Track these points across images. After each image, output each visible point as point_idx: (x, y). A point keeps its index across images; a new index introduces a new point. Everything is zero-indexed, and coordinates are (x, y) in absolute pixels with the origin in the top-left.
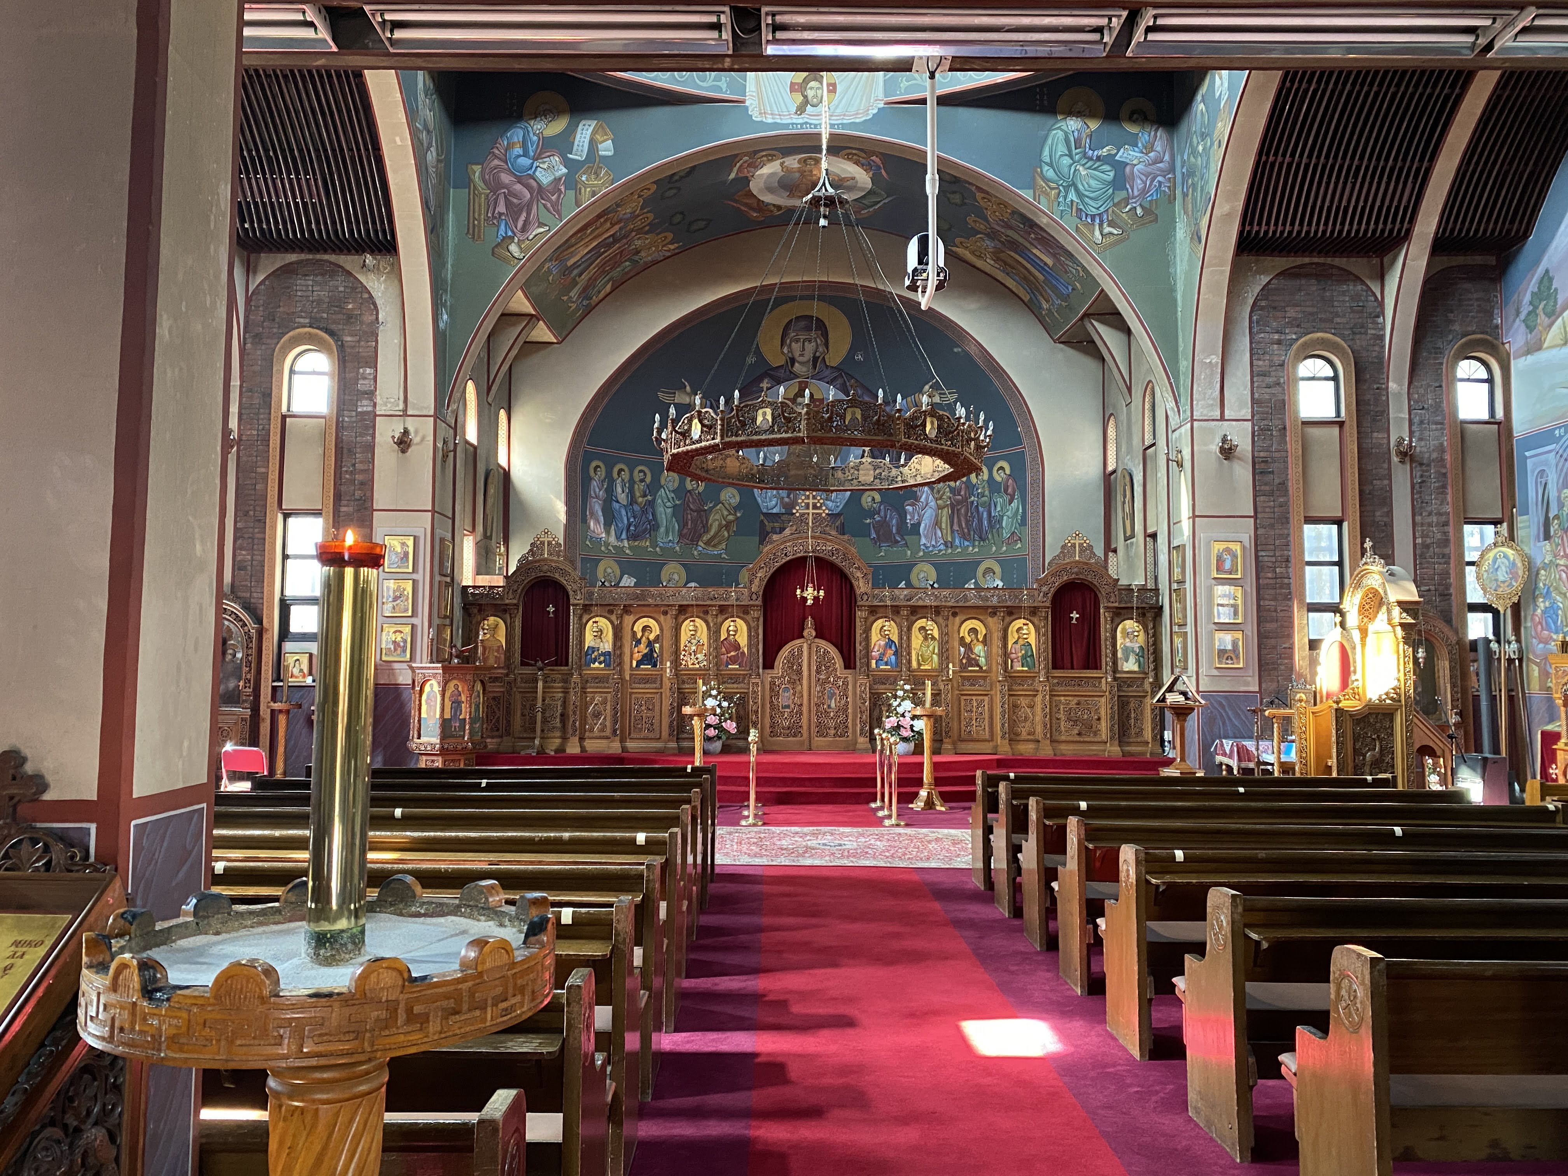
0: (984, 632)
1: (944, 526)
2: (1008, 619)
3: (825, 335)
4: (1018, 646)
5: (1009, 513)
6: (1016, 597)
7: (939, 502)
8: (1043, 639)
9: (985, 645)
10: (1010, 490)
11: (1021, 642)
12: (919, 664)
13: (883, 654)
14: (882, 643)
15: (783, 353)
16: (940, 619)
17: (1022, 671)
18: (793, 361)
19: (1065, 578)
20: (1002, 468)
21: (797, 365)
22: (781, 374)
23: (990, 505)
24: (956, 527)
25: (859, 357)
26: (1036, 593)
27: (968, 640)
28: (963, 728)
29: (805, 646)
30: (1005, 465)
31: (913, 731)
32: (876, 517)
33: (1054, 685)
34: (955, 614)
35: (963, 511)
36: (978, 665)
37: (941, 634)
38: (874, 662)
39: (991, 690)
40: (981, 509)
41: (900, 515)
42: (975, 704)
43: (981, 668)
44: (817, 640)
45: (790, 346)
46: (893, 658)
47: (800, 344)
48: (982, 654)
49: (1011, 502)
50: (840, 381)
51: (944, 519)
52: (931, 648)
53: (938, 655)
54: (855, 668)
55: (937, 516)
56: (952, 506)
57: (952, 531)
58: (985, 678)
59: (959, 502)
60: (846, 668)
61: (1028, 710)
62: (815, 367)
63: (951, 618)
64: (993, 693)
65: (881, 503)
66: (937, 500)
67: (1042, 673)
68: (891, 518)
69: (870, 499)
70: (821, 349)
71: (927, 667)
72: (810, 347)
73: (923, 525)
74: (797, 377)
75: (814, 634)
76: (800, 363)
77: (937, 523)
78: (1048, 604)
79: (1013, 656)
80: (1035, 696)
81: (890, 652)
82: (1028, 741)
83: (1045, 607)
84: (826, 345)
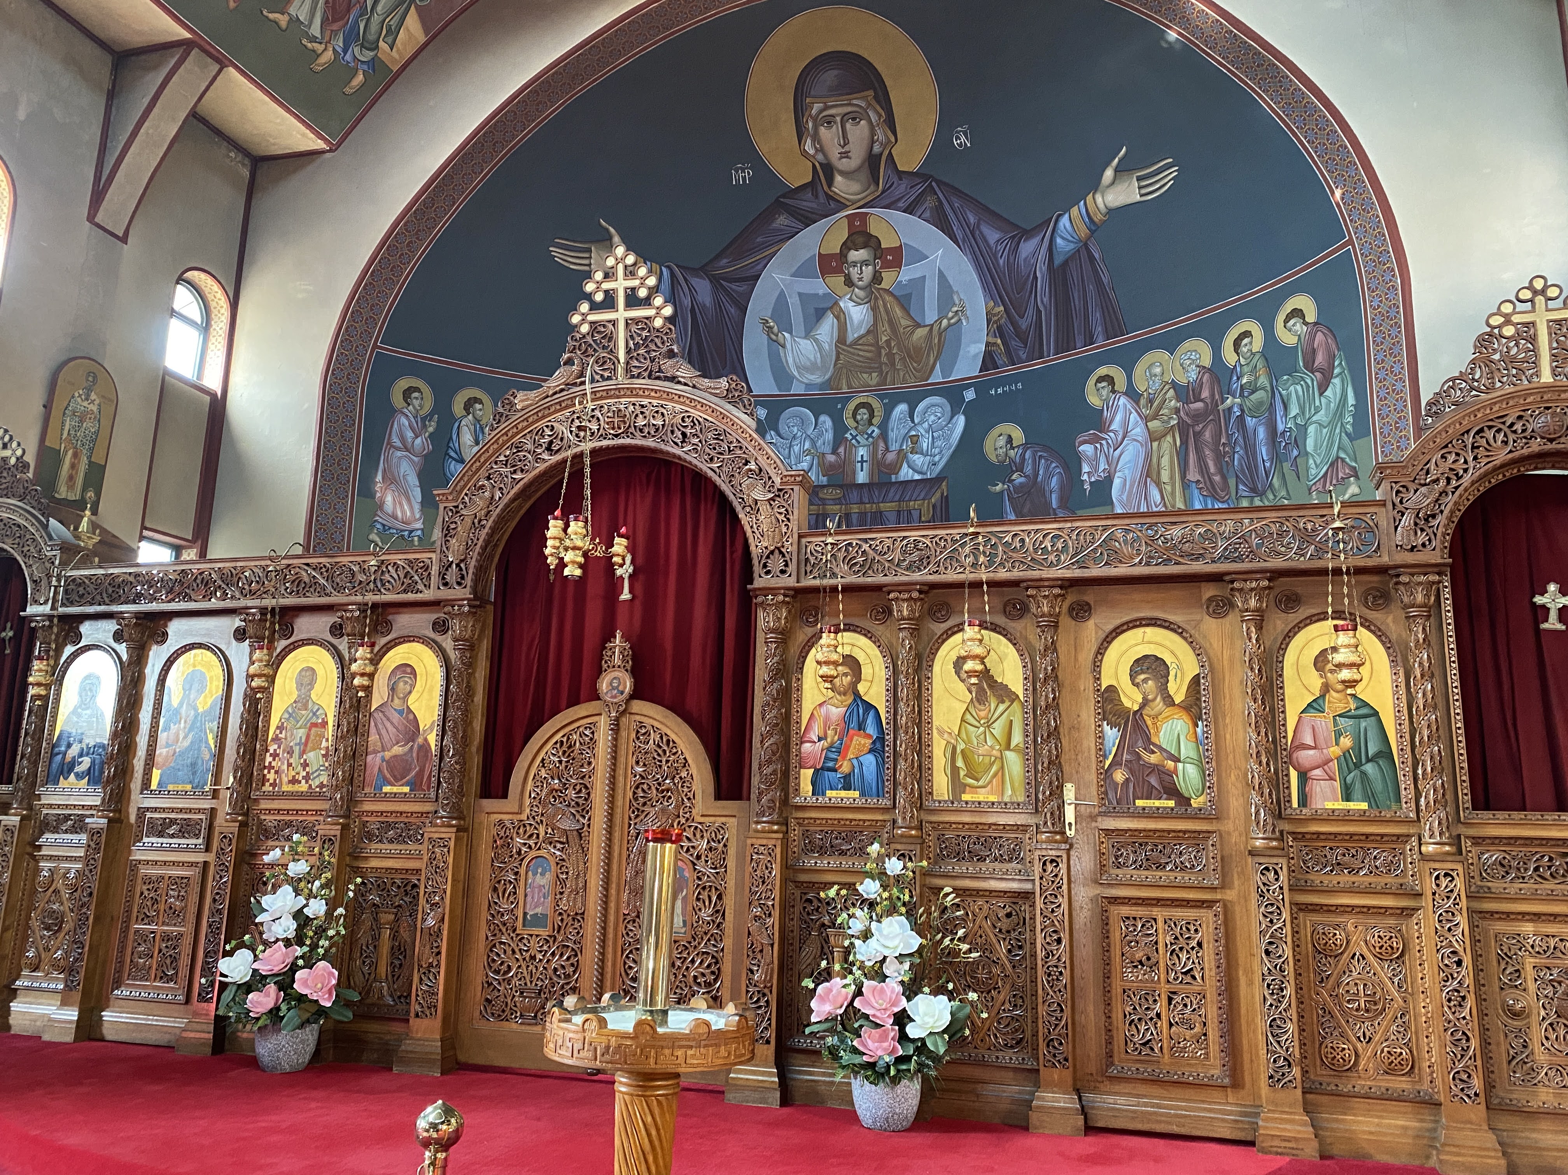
0: (1192, 668)
1: (1165, 476)
2: (1279, 622)
3: (883, 99)
4: (1324, 722)
5: (1321, 416)
6: (1306, 537)
7: (1154, 424)
8: (1424, 690)
9: (1196, 718)
10: (1320, 359)
11: (1336, 702)
12: (957, 787)
13: (838, 750)
14: (836, 712)
15: (804, 154)
16: (1026, 627)
17: (1346, 817)
18: (829, 170)
19: (1501, 456)
20: (1297, 313)
21: (838, 179)
22: (807, 203)
23: (1272, 407)
24: (1193, 475)
25: (962, 140)
26: (1383, 518)
27: (1131, 698)
28: (1122, 1029)
29: (603, 724)
30: (1304, 302)
31: (903, 1038)
32: (1018, 478)
33: (1485, 872)
34: (1081, 611)
35: (1207, 435)
36: (1172, 791)
37: (1032, 680)
38: (807, 774)
39: (1224, 886)
40: (1250, 422)
41: (1066, 466)
42: (1165, 939)
43: (1184, 801)
44: (638, 706)
45: (816, 138)
46: (870, 761)
47: (836, 129)
48: (1187, 750)
49: (1323, 388)
50: (930, 202)
51: (1165, 461)
52: (998, 728)
53: (1023, 752)
54: (749, 799)
55: (1148, 456)
56: (1183, 428)
57: (1186, 485)
58: (1197, 838)
59: (1197, 417)
60: (719, 796)
61: (1384, 971)
62: (875, 178)
63: (1065, 621)
64: (1230, 895)
65: (1025, 446)
66: (1146, 419)
67: (1432, 823)
68: (1049, 476)
69: (1002, 441)
70: (880, 135)
71: (982, 796)
72: (858, 133)
73: (1117, 482)
74: (845, 207)
75: (628, 685)
76: (842, 173)
77: (1150, 472)
78: (1436, 555)
79: (1306, 757)
80: (1406, 913)
81: (860, 743)
82: (1387, 1097)
83: (1425, 568)
84: (891, 123)
